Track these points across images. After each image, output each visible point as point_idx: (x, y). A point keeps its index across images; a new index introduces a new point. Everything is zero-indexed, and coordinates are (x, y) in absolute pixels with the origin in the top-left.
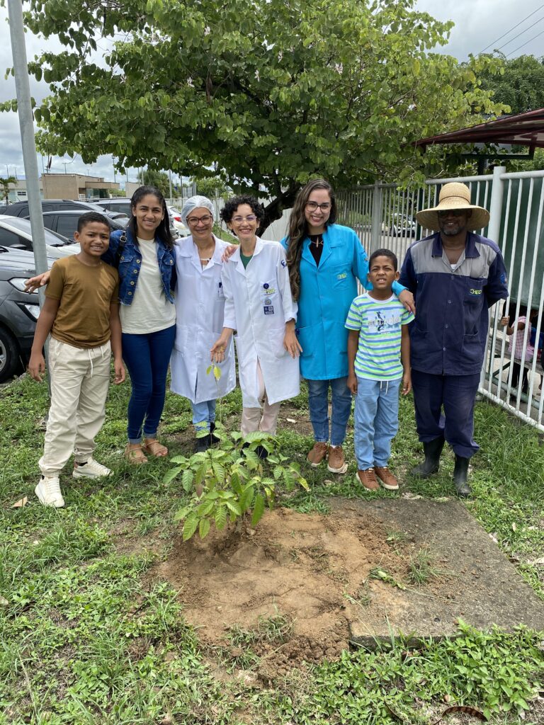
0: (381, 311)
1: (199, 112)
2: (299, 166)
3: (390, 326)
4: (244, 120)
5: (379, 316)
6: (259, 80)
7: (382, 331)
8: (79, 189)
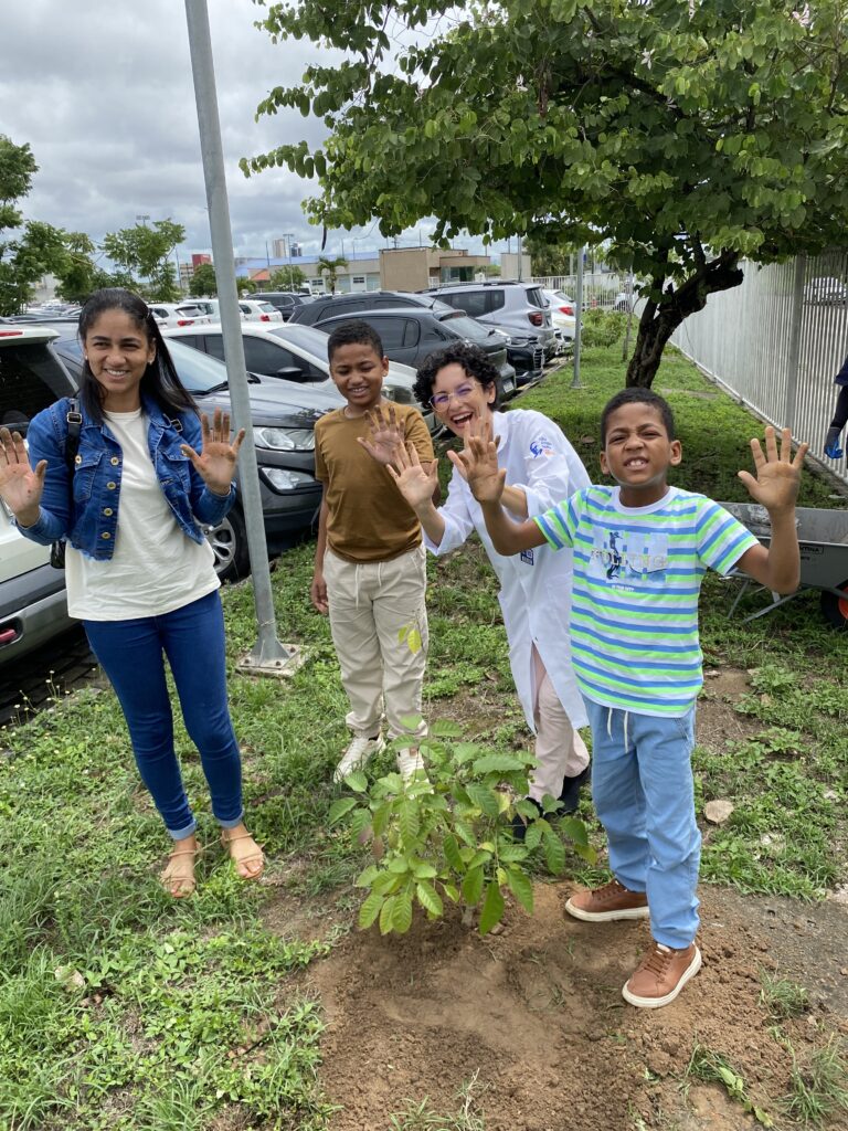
0: (621, 533)
1: (530, 135)
2: (722, 214)
3: (635, 575)
4: (618, 146)
5: (613, 542)
6: (649, 66)
7: (614, 580)
8: (431, 269)
